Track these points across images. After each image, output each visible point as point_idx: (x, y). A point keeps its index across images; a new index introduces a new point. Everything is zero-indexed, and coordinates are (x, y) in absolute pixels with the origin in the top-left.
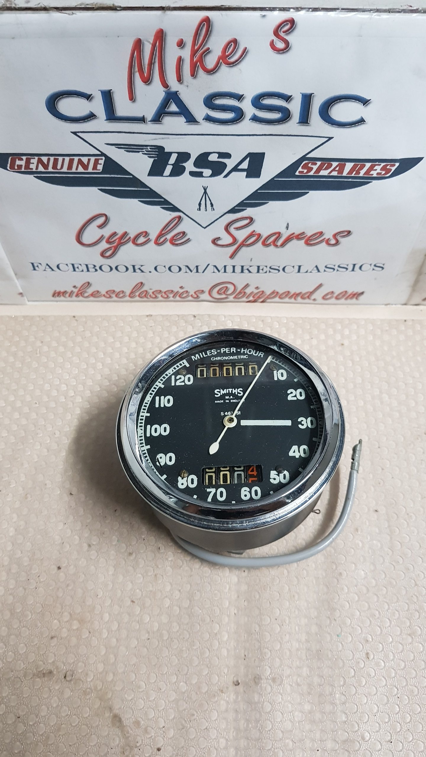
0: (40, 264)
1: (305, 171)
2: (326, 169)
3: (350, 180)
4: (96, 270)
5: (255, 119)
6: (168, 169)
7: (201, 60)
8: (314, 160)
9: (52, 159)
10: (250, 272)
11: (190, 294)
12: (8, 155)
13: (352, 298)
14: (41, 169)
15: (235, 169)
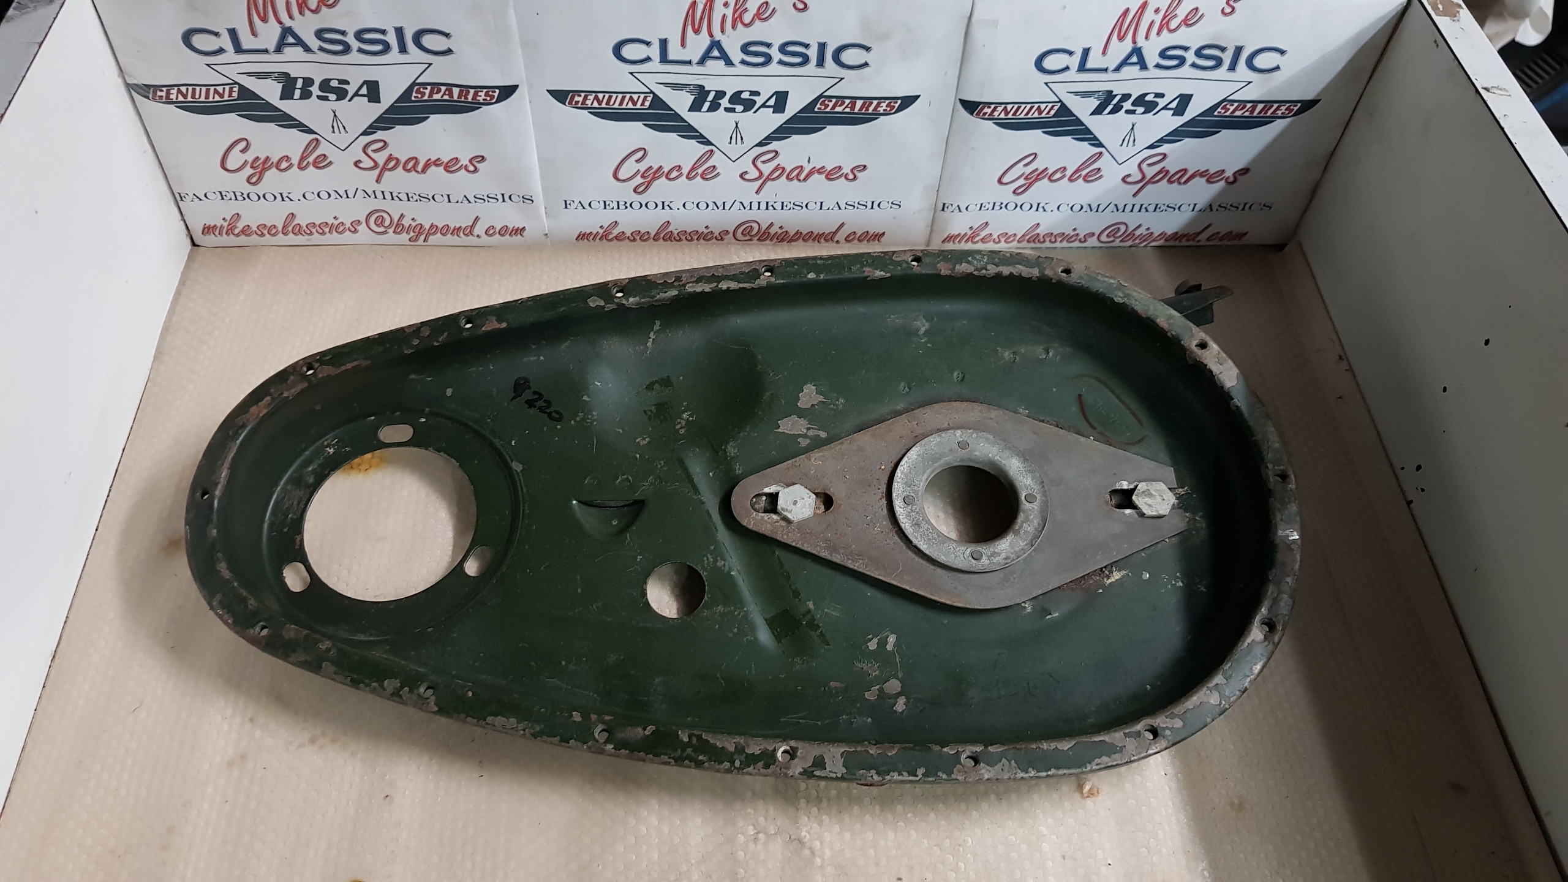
0: (573, 201)
1: (823, 107)
2: (840, 106)
3: (861, 116)
4: (626, 208)
5: (781, 62)
6: (707, 105)
7: (740, 16)
8: (830, 97)
10: (774, 209)
11: (715, 236)
12: (568, 92)
13: (874, 240)
14: (596, 104)
15: (764, 105)
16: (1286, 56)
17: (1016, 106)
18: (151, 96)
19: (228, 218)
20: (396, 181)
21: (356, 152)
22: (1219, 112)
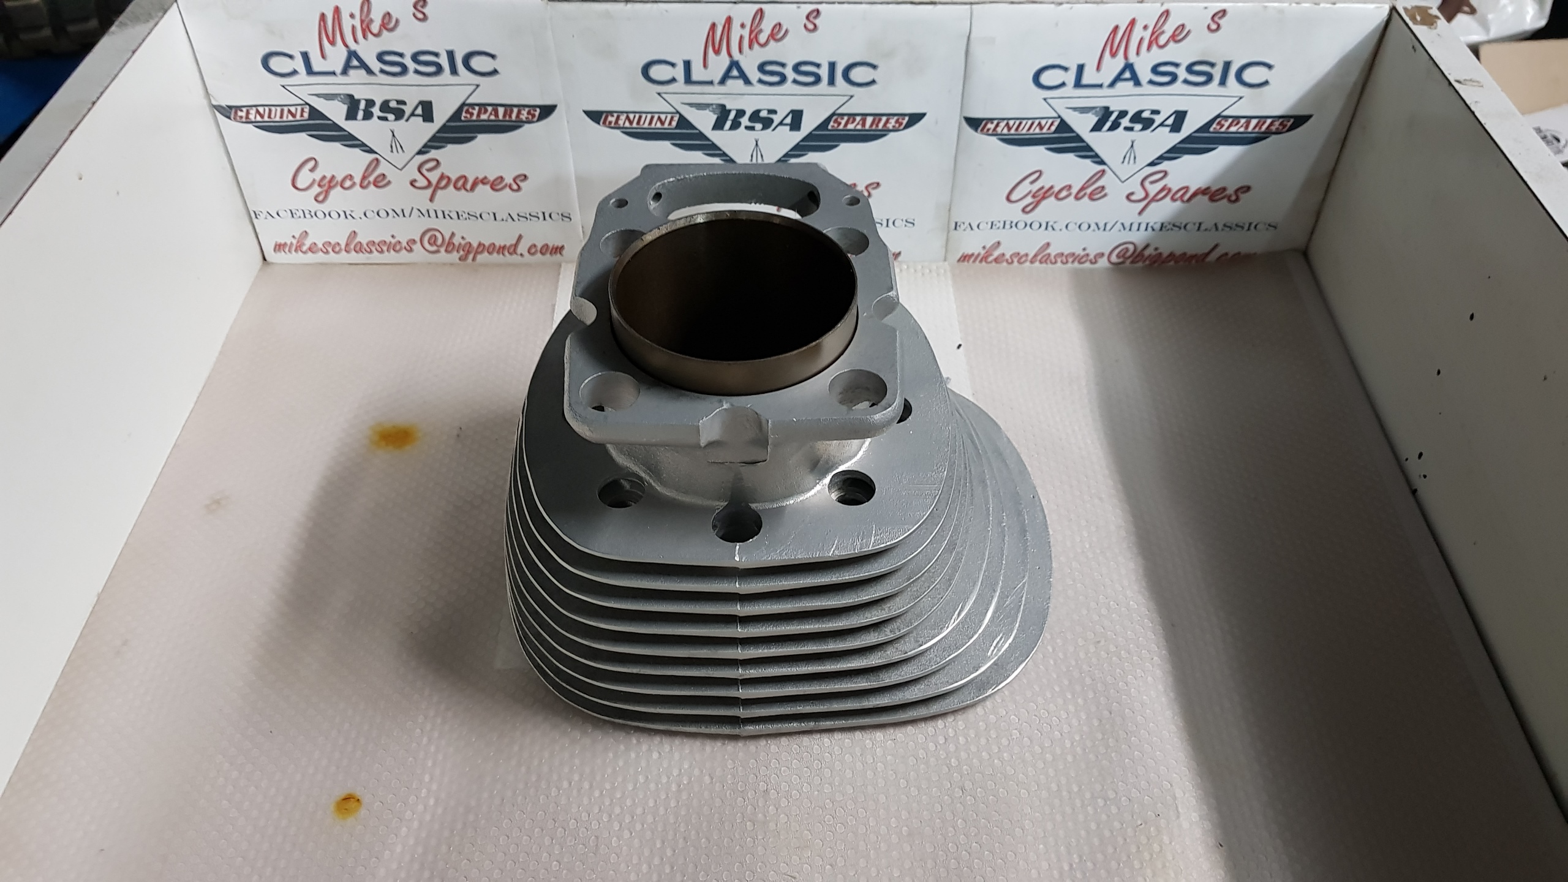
2: (853, 122)
3: (872, 133)
5: (795, 81)
6: (729, 124)
7: (756, 37)
8: (842, 115)
9: (637, 116)
12: (601, 113)
14: (627, 124)
15: (781, 123)
16: (1274, 70)
17: (1018, 122)
18: (232, 117)
19: (297, 236)
20: (448, 198)
21: (412, 172)
22: (1215, 128)
